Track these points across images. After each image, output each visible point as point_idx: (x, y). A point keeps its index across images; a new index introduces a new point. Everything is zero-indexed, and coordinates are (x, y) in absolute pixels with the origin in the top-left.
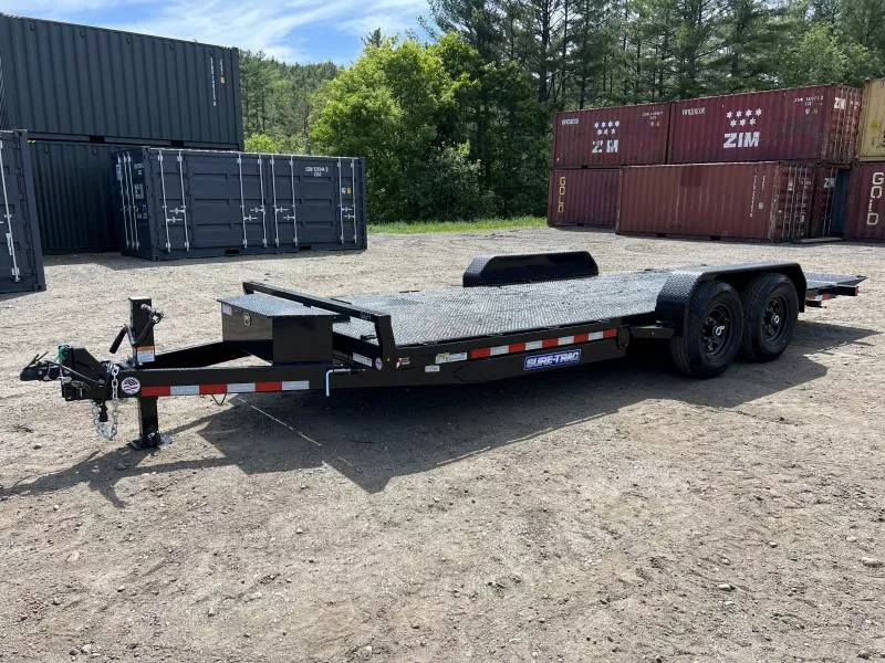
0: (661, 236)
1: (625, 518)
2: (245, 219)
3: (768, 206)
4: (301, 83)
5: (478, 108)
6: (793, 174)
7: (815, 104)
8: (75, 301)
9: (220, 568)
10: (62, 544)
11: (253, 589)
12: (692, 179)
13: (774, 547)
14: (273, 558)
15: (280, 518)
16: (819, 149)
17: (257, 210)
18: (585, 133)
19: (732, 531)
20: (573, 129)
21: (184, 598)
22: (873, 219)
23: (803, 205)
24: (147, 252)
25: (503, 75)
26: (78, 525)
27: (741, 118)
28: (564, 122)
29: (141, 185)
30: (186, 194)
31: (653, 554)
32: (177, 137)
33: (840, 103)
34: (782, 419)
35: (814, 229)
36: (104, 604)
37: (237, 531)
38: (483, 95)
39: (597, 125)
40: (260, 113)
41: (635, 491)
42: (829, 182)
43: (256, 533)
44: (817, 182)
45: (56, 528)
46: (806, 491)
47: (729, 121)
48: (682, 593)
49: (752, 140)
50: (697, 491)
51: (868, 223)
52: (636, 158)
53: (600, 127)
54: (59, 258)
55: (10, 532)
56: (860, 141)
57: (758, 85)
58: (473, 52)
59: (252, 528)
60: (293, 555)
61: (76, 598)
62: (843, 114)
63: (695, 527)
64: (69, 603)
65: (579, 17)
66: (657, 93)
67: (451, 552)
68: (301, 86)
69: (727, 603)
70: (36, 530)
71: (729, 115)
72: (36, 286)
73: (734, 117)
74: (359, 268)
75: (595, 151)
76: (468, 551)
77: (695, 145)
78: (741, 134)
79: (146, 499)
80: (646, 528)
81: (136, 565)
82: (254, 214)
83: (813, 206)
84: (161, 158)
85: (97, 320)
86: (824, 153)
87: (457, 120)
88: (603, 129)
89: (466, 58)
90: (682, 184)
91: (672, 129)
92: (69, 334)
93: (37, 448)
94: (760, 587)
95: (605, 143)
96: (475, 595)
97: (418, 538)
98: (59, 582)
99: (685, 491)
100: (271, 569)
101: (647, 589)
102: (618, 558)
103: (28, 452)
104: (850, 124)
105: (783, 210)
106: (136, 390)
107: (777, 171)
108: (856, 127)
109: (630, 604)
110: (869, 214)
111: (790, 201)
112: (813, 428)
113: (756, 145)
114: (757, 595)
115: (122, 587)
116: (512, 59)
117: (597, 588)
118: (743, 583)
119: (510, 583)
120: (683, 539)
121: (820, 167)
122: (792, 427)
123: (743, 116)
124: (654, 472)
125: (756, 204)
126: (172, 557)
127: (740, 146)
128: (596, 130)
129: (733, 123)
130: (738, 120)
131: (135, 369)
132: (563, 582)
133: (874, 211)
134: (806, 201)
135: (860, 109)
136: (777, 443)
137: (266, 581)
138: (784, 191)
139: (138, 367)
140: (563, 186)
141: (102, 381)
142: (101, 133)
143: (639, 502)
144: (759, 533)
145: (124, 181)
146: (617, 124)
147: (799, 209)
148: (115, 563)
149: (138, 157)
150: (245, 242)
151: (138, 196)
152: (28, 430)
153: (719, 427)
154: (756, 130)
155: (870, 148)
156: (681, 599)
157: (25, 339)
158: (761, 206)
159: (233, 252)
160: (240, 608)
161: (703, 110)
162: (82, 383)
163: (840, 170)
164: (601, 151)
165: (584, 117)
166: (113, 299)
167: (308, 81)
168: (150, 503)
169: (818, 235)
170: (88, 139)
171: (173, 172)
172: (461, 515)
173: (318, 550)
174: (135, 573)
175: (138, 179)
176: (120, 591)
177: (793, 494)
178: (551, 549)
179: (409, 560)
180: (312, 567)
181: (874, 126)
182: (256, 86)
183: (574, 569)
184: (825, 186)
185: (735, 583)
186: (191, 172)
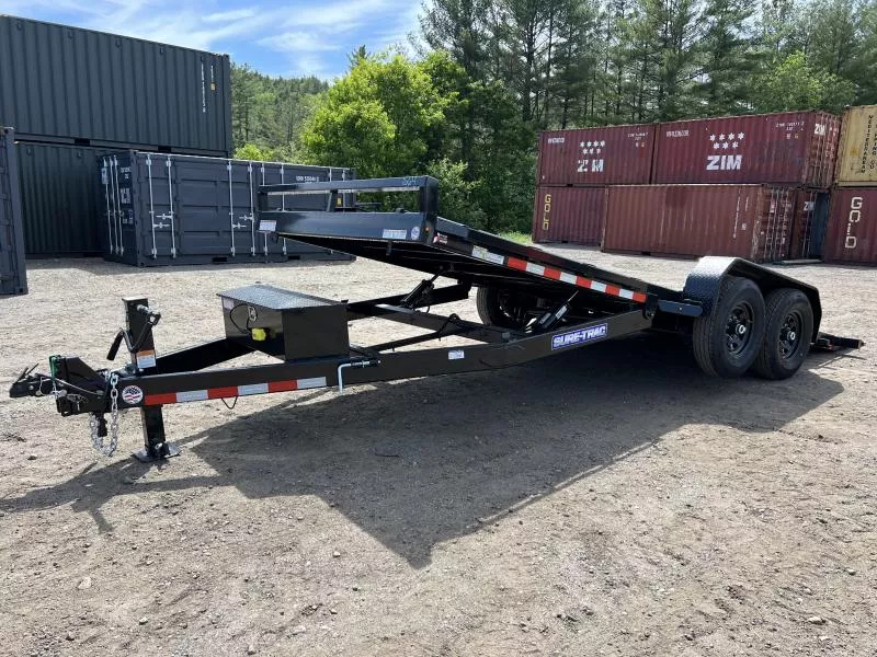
0: (646, 254)
1: (687, 542)
2: (234, 226)
3: (750, 227)
4: (284, 96)
5: (463, 126)
6: (775, 197)
7: (796, 129)
8: (59, 305)
9: (254, 596)
10: (70, 569)
11: (295, 622)
12: (677, 199)
13: (852, 574)
14: (312, 586)
15: (313, 540)
16: (800, 174)
17: (246, 218)
18: (571, 152)
19: (805, 557)
20: (558, 147)
21: (218, 632)
22: (851, 242)
23: (784, 227)
24: (133, 258)
25: (489, 93)
26: (87, 547)
27: (724, 141)
28: (550, 141)
29: (128, 190)
30: (175, 199)
31: (728, 583)
32: (165, 143)
33: (820, 130)
34: (821, 437)
35: (794, 251)
36: (126, 639)
37: (266, 553)
38: (470, 113)
39: (582, 144)
40: (244, 125)
41: (689, 512)
42: (809, 206)
43: (288, 557)
44: (797, 206)
45: (61, 549)
46: (868, 513)
47: (712, 143)
48: (771, 627)
49: (734, 163)
50: (756, 513)
51: (846, 246)
52: (621, 177)
53: (586, 146)
54: (39, 262)
55: (9, 553)
56: (839, 167)
57: (734, 111)
58: (460, 70)
59: (284, 550)
60: (334, 581)
61: (92, 632)
62: (822, 139)
63: (764, 553)
64: (85, 638)
65: (563, 40)
66: (637, 115)
67: (509, 580)
68: (284, 99)
69: (822, 638)
70: (38, 552)
71: (713, 138)
72: (17, 288)
73: (717, 140)
74: (352, 278)
75: (580, 170)
76: (526, 578)
77: (679, 167)
78: (724, 157)
79: (160, 517)
80: (713, 554)
81: (157, 593)
82: (242, 222)
83: (793, 229)
84: (149, 162)
85: (84, 326)
86: (804, 177)
87: (444, 136)
88: (589, 149)
89: (453, 75)
90: (667, 203)
91: (656, 150)
92: (56, 338)
93: (32, 458)
94: (852, 619)
95: (590, 163)
96: (545, 631)
97: (469, 563)
98: (71, 612)
99: (742, 513)
100: (311, 598)
101: (732, 623)
102: (691, 586)
103: (23, 464)
104: (829, 150)
105: (765, 232)
106: (139, 399)
107: (760, 193)
108: (836, 152)
109: (718, 639)
110: (848, 238)
111: (772, 222)
112: (854, 447)
113: (738, 168)
114: (850, 629)
115: (145, 619)
116: (497, 79)
117: (678, 622)
118: (831, 615)
119: (580, 616)
120: (756, 567)
121: (799, 191)
122: (832, 445)
123: (726, 139)
124: (705, 491)
125: (740, 225)
126: (197, 583)
127: (723, 168)
128: (582, 149)
129: (716, 146)
130: (721, 143)
131: (136, 376)
132: (639, 614)
133: (853, 234)
134: (787, 224)
135: (839, 135)
136: (822, 462)
137: (308, 611)
138: (766, 214)
139: (138, 374)
140: (548, 203)
141: (100, 392)
142: (86, 136)
143: (698, 525)
144: (833, 559)
145: (110, 185)
146: (603, 144)
147: (780, 231)
148: (133, 590)
149: (125, 161)
150: (233, 250)
151: (124, 201)
152: (20, 439)
153: (758, 444)
154: (739, 154)
155: (849, 173)
156: (771, 634)
157: (9, 343)
158: (744, 227)
159: (220, 260)
160: (282, 644)
161: (687, 133)
162: (79, 396)
163: (820, 194)
164: (586, 170)
165: (570, 136)
166: (99, 304)
167: (291, 94)
168: (165, 522)
169: (799, 257)
170: (72, 141)
171: (161, 178)
172: (510, 537)
173: (360, 576)
174: (157, 602)
175: (125, 183)
176: (142, 624)
177: (856, 517)
178: (615, 576)
179: (463, 588)
180: (357, 596)
181: (854, 152)
182: (240, 97)
183: (647, 598)
184: (805, 209)
185: (825, 615)
186: (180, 178)
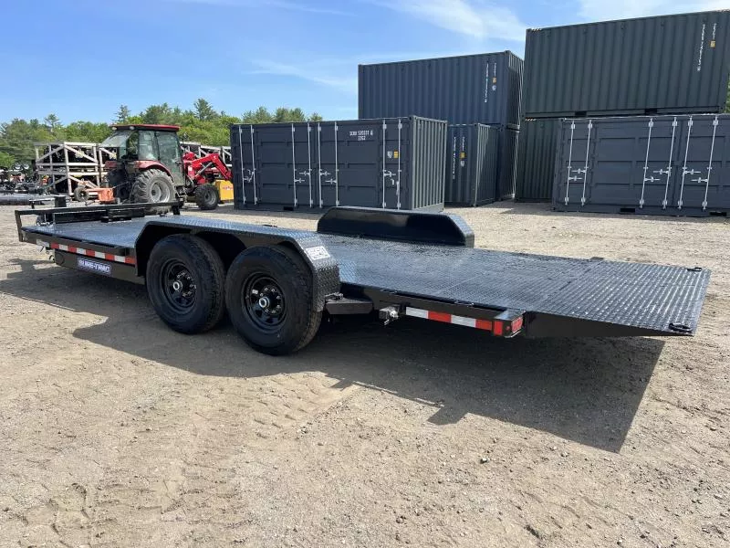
2: (646, 179)
17: (661, 172)
30: (590, 156)
82: (657, 176)
142: (584, 109)
159: (627, 211)
186: (598, 137)
